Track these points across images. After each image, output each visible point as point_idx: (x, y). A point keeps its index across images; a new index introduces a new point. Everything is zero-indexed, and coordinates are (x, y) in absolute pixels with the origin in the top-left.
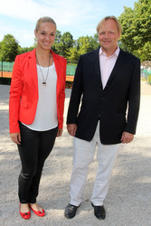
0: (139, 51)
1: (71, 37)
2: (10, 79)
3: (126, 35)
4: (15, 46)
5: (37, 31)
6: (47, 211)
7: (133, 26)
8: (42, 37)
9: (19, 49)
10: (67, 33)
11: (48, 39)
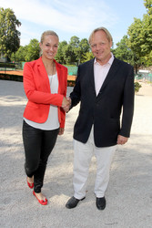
0: (146, 58)
3: (135, 43)
5: (41, 43)
6: (50, 200)
7: (141, 36)
10: (84, 40)
11: (51, 49)
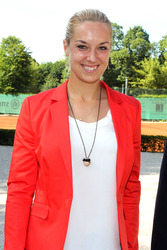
1: (146, 37)
2: (12, 133)
4: (25, 60)
5: (68, 41)
8: (80, 55)
9: (34, 67)
10: (136, 29)
